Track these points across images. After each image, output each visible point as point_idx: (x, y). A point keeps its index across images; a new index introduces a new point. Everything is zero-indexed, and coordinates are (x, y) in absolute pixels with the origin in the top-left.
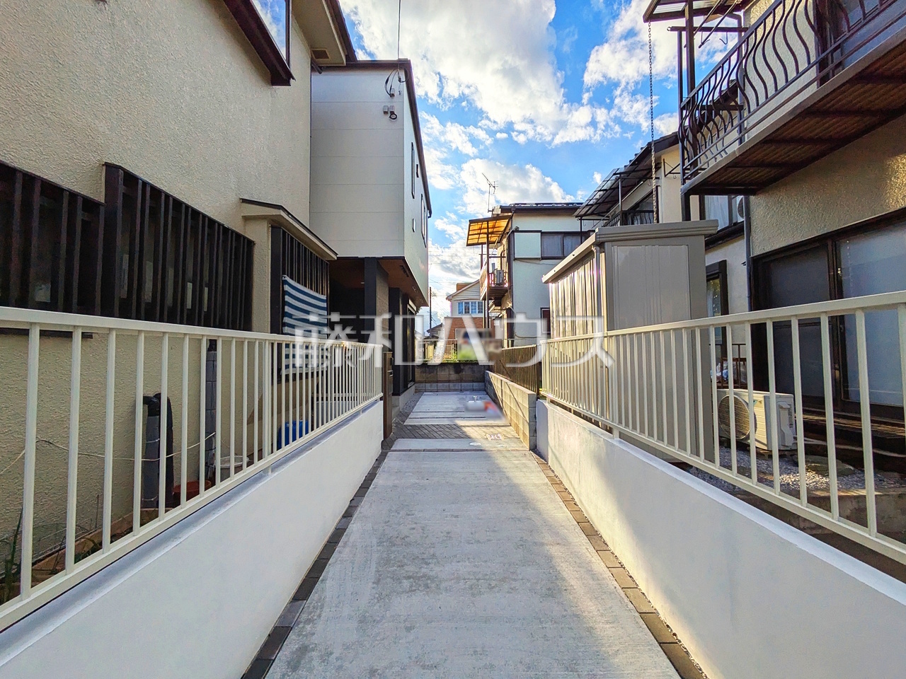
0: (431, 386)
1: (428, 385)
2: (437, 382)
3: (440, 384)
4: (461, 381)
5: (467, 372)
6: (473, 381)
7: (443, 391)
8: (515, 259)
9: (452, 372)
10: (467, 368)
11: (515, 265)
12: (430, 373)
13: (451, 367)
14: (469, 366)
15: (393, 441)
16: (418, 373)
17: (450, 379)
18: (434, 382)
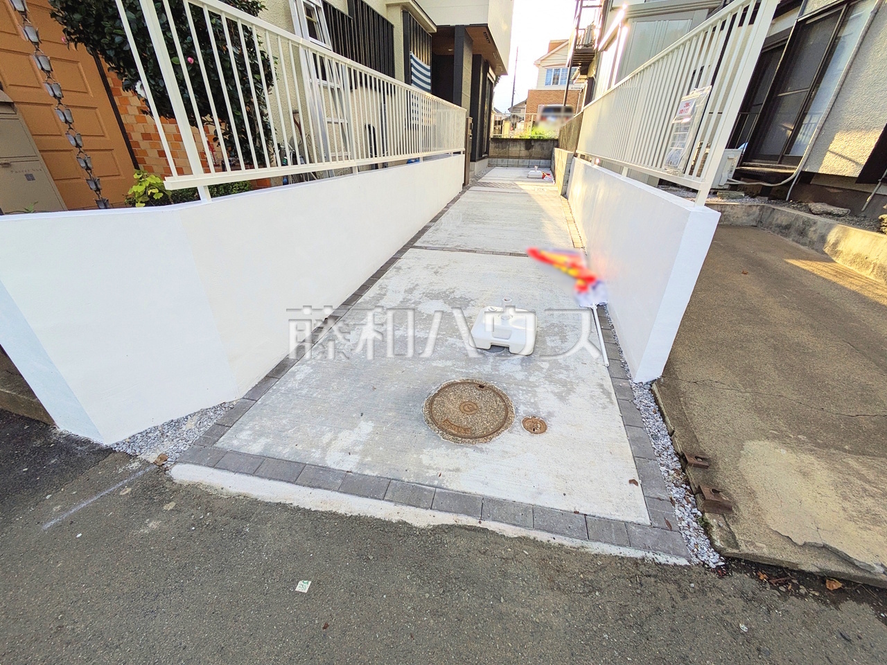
0: (502, 161)
2: (508, 157)
3: (510, 160)
4: (530, 157)
5: (537, 149)
6: (541, 158)
7: (513, 166)
9: (523, 149)
10: (537, 144)
12: (503, 149)
13: (522, 143)
14: (539, 143)
15: (470, 187)
16: (492, 148)
17: (521, 155)
18: (505, 157)
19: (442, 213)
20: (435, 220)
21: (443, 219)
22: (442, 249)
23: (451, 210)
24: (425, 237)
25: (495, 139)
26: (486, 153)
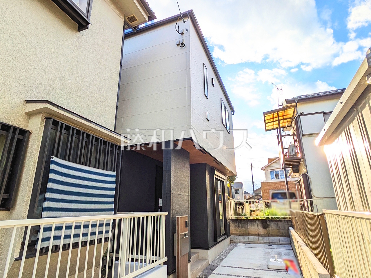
0: (244, 238)
1: (241, 237)
2: (249, 235)
3: (251, 237)
4: (269, 235)
5: (273, 227)
6: (279, 236)
7: (254, 243)
8: (304, 135)
9: (260, 228)
10: (272, 224)
11: (304, 139)
12: (242, 228)
13: (259, 223)
14: (274, 222)
16: (232, 227)
17: (260, 233)
18: (246, 235)
25: (235, 221)
26: (224, 235)
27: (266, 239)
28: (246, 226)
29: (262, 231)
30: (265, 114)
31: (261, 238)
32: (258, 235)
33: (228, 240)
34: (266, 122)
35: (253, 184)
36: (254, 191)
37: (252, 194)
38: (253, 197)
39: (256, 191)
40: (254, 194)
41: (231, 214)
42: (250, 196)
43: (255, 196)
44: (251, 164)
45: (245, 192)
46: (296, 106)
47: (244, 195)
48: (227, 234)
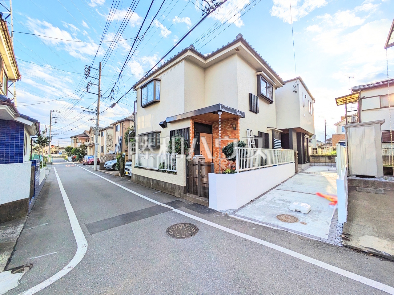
0: (317, 164)
3: (321, 163)
4: (332, 162)
8: (363, 111)
10: (334, 158)
11: (363, 113)
12: (316, 159)
13: (327, 157)
15: (298, 173)
16: (311, 159)
17: (326, 161)
18: (318, 162)
19: (285, 181)
20: (282, 183)
21: (285, 182)
22: (284, 190)
23: (289, 180)
24: (279, 187)
25: (313, 156)
26: (307, 161)
27: (330, 164)
28: (319, 158)
29: (328, 160)
30: (336, 99)
31: (327, 164)
32: (326, 162)
33: (309, 164)
34: (337, 102)
35: (326, 135)
36: (326, 140)
37: (324, 142)
38: (325, 144)
39: (328, 140)
40: (326, 142)
41: (310, 153)
42: (322, 144)
43: (327, 144)
44: (325, 121)
45: (318, 141)
46: (360, 93)
47: (316, 143)
48: (309, 161)
